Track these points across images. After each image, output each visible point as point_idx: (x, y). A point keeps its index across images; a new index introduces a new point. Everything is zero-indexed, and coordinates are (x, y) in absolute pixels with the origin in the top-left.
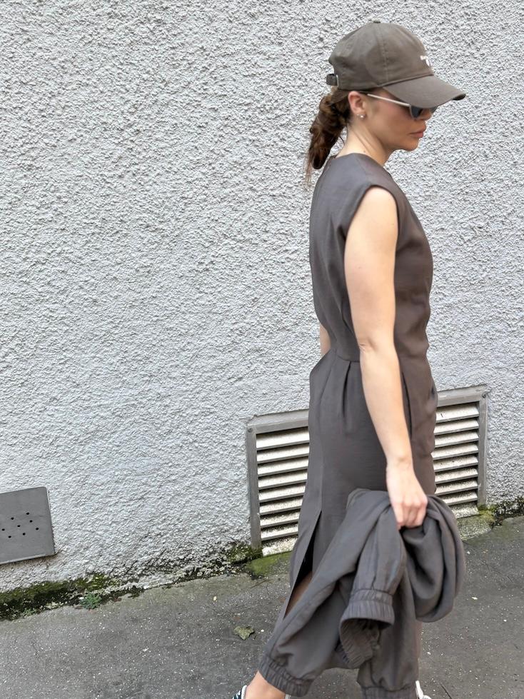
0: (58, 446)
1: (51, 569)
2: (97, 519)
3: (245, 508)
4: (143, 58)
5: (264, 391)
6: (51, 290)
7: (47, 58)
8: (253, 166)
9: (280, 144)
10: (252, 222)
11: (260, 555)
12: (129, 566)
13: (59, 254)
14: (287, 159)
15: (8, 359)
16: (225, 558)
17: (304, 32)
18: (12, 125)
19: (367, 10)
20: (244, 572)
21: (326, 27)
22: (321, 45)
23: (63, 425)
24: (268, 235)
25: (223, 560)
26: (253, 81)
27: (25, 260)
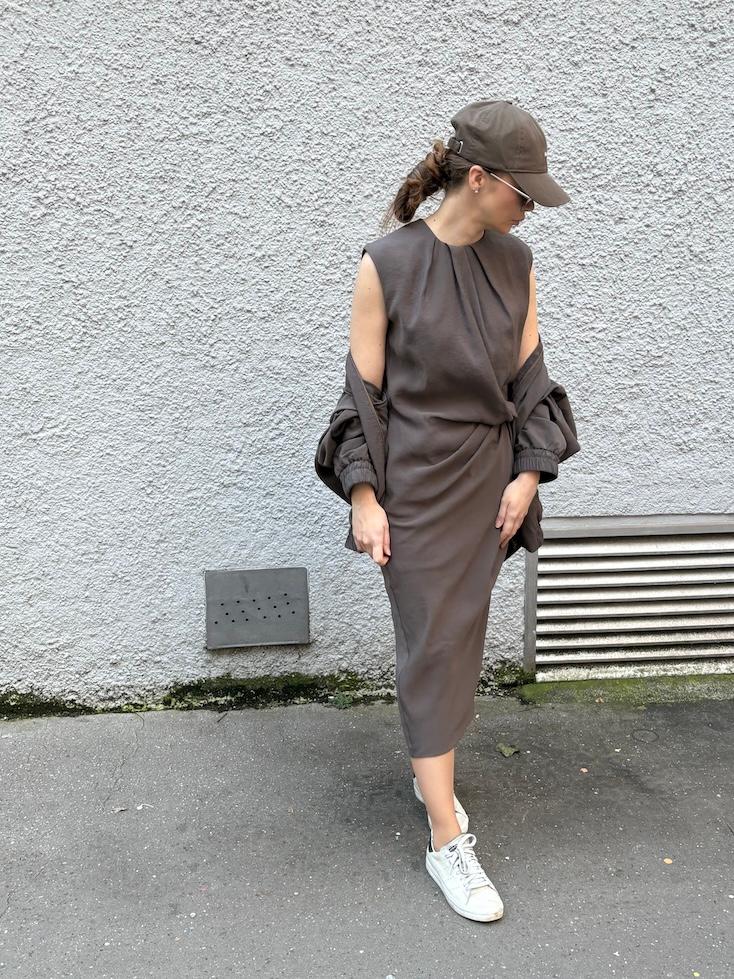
0: (323, 525)
1: (303, 660)
2: (356, 612)
3: (519, 623)
4: (451, 109)
5: (553, 490)
6: (332, 356)
7: (350, 107)
8: (562, 230)
9: (596, 207)
10: (555, 293)
11: (533, 681)
12: (385, 670)
13: (344, 318)
14: (602, 224)
15: (282, 426)
16: (492, 677)
17: (633, 82)
18: (308, 178)
19: (711, 57)
20: (512, 696)
21: (660, 77)
22: (652, 97)
23: (330, 503)
24: (573, 309)
25: (490, 680)
26: (570, 136)
27: (308, 322)
